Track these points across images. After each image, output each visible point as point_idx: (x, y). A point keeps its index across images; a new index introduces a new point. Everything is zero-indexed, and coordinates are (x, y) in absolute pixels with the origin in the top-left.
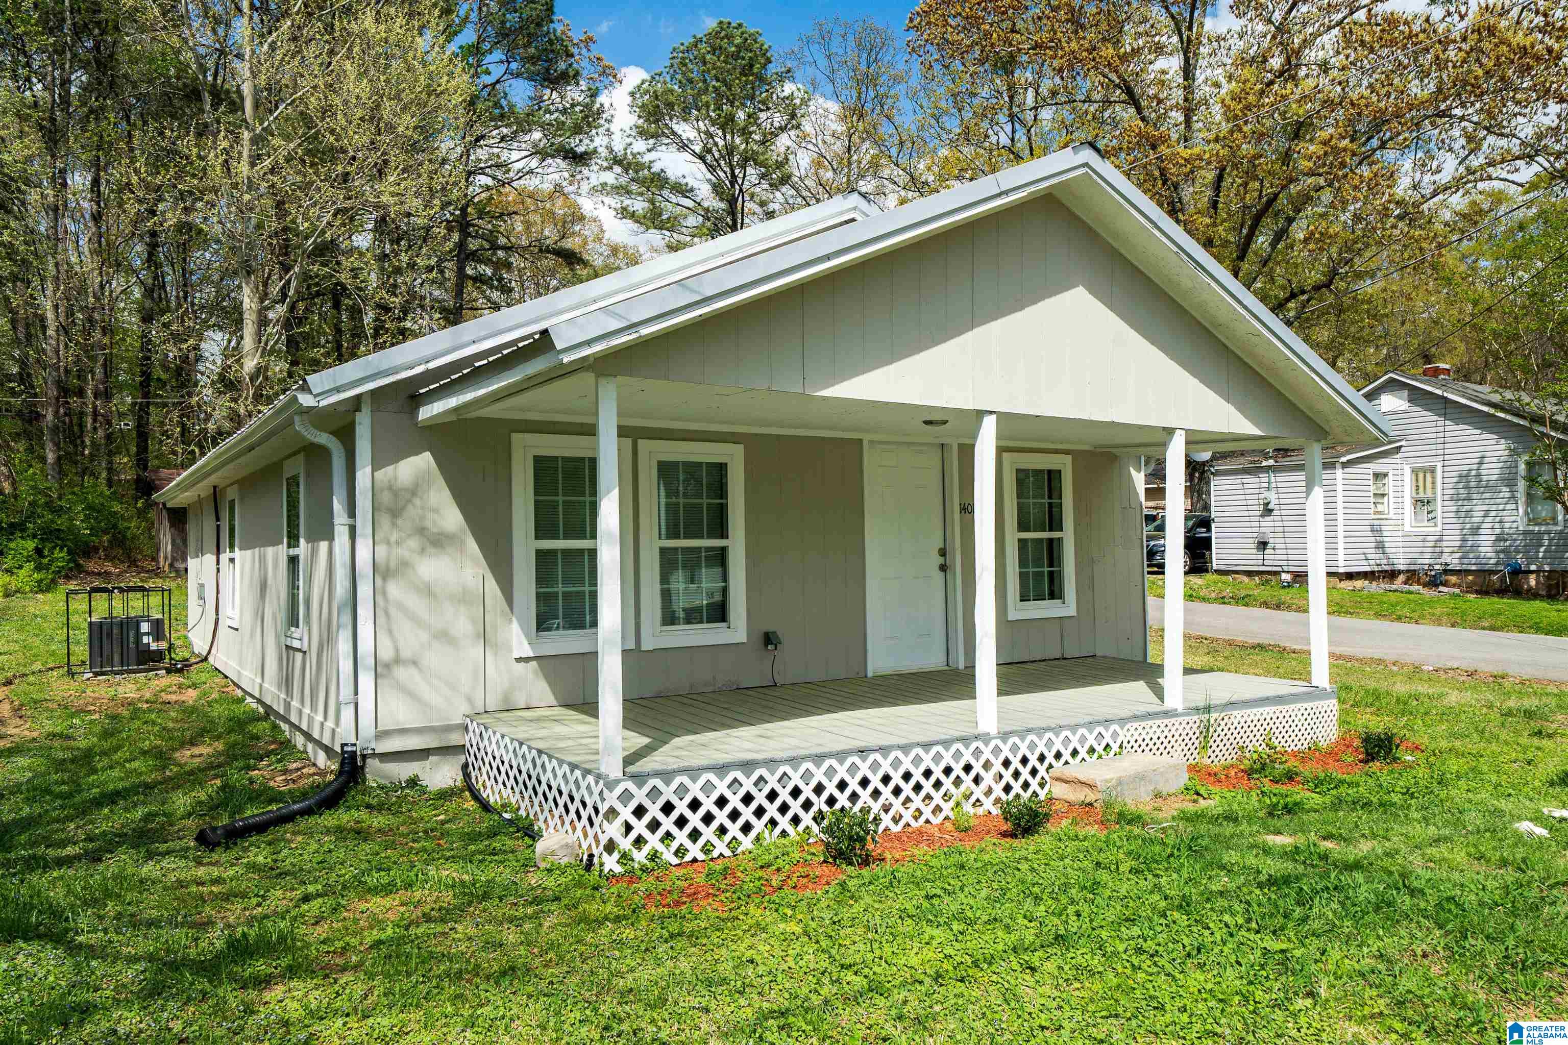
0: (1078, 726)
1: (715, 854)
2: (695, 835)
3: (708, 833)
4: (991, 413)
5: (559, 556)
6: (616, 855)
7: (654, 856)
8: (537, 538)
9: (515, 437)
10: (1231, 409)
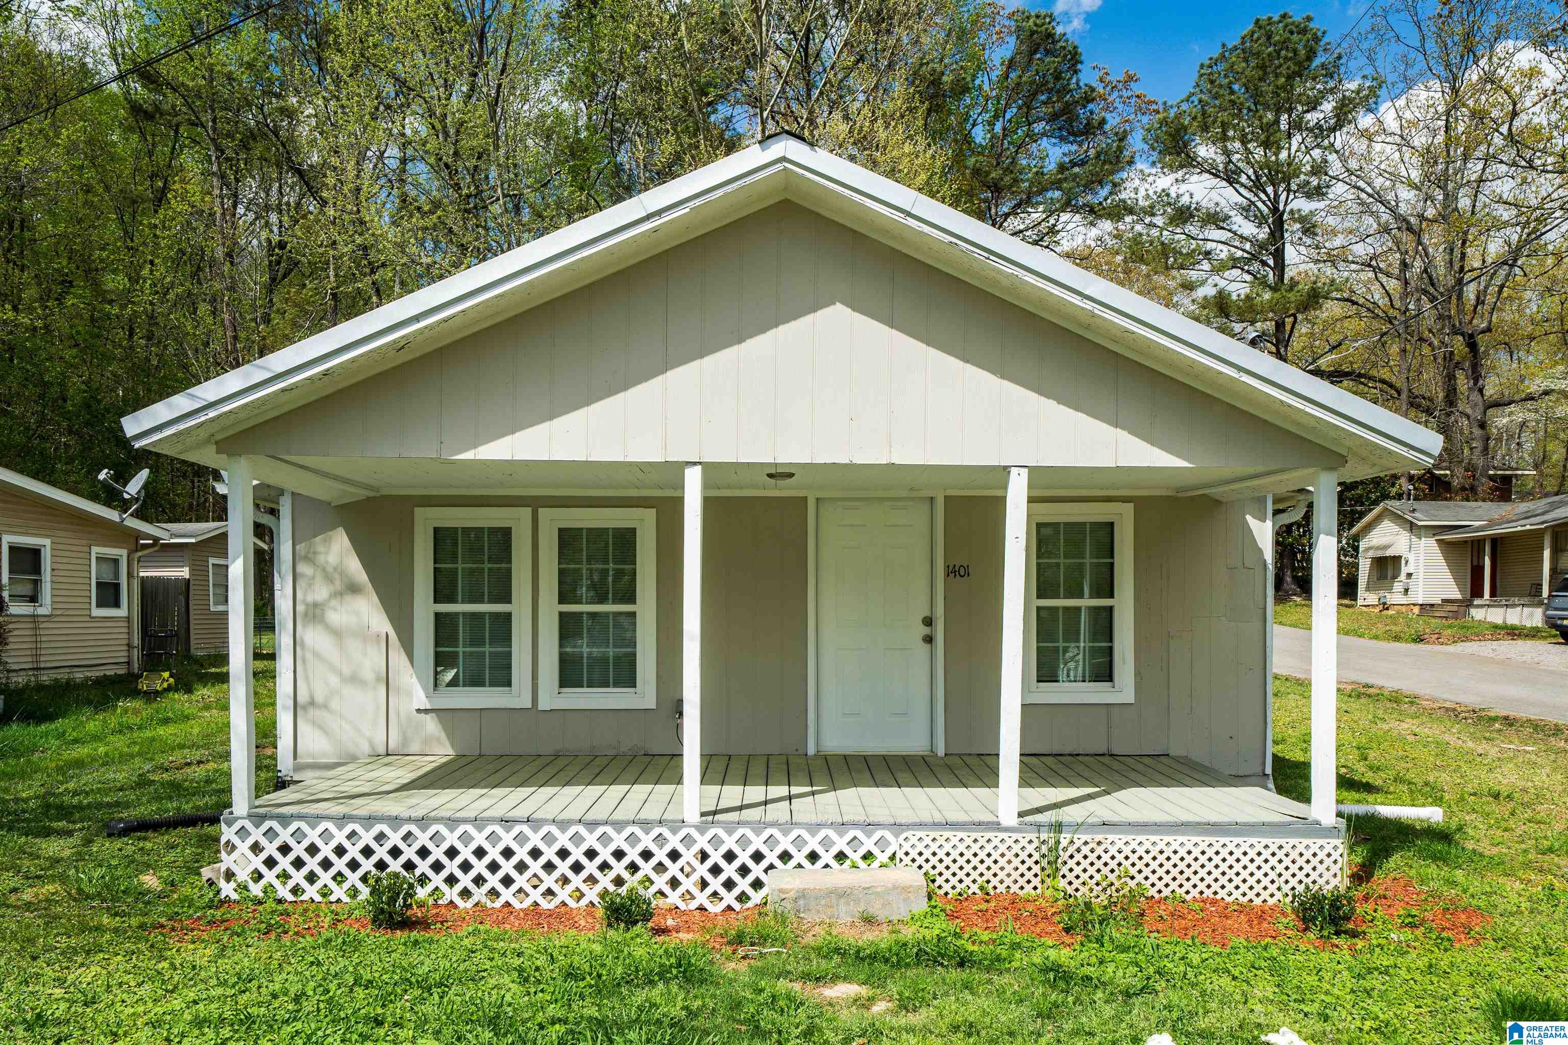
0: (820, 826)
1: (333, 898)
2: (311, 878)
3: (325, 878)
4: (695, 464)
5: (461, 620)
6: (232, 885)
7: (269, 889)
8: (435, 602)
9: (418, 511)
10: (1123, 435)
